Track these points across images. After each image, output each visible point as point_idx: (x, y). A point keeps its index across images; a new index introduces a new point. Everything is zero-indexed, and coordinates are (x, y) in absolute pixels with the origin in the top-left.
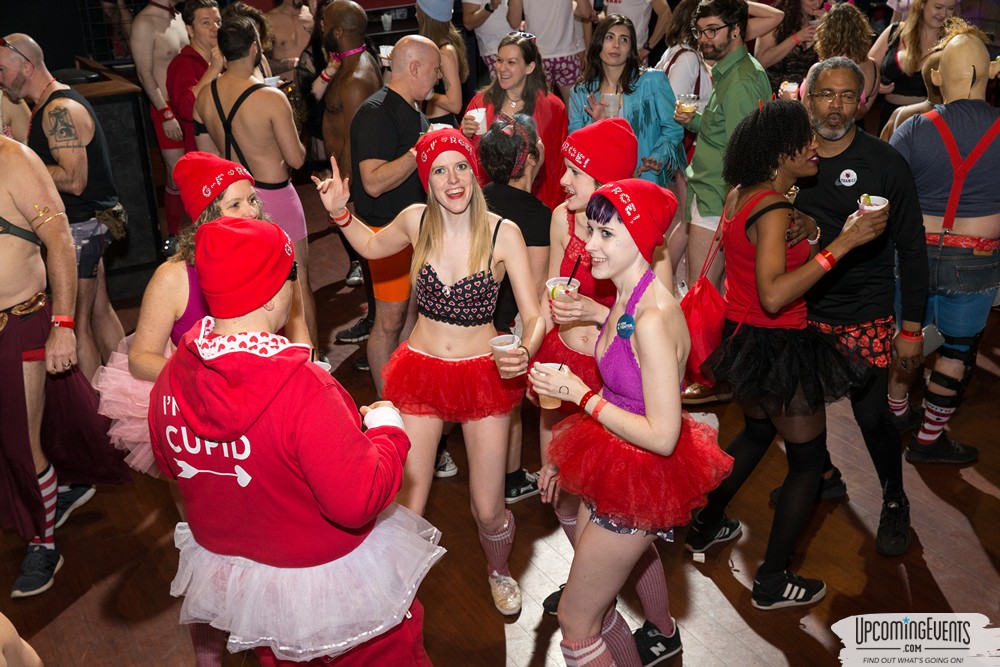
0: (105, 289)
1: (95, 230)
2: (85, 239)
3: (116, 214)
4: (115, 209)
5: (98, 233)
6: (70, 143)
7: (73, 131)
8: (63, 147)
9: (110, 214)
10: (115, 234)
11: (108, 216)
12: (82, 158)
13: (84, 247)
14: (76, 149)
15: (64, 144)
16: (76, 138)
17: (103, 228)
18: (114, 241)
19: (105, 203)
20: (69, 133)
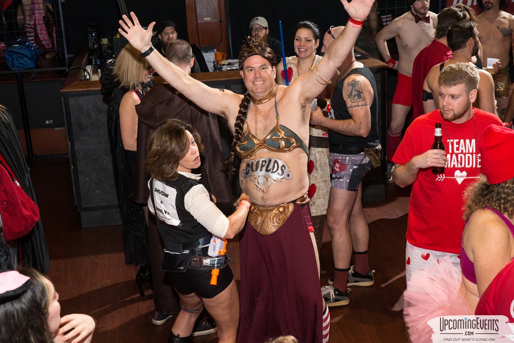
0: (361, 198)
1: (362, 160)
2: (355, 165)
3: (377, 151)
4: (377, 148)
5: (364, 162)
6: (360, 104)
7: (362, 95)
8: (355, 106)
9: (373, 151)
10: (374, 164)
11: (372, 152)
12: (367, 112)
13: (354, 170)
14: (363, 107)
15: (356, 104)
16: (364, 100)
17: (367, 160)
18: (372, 168)
19: (372, 143)
20: (359, 96)
